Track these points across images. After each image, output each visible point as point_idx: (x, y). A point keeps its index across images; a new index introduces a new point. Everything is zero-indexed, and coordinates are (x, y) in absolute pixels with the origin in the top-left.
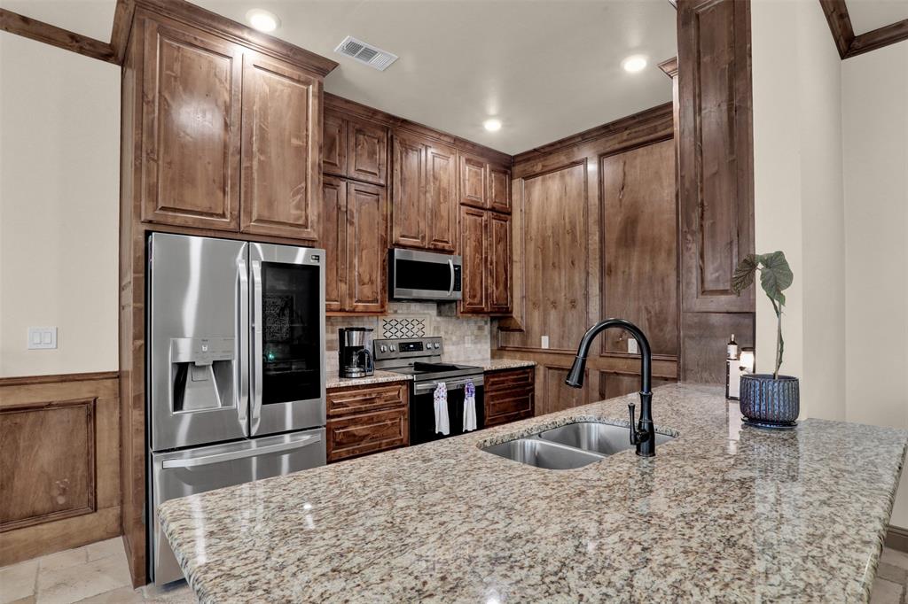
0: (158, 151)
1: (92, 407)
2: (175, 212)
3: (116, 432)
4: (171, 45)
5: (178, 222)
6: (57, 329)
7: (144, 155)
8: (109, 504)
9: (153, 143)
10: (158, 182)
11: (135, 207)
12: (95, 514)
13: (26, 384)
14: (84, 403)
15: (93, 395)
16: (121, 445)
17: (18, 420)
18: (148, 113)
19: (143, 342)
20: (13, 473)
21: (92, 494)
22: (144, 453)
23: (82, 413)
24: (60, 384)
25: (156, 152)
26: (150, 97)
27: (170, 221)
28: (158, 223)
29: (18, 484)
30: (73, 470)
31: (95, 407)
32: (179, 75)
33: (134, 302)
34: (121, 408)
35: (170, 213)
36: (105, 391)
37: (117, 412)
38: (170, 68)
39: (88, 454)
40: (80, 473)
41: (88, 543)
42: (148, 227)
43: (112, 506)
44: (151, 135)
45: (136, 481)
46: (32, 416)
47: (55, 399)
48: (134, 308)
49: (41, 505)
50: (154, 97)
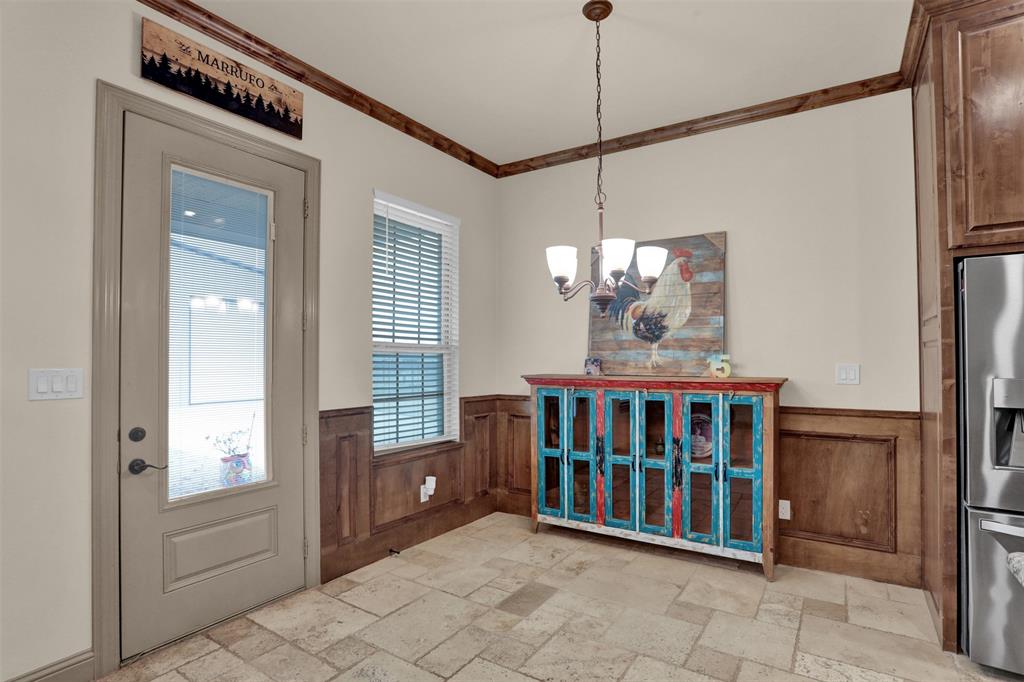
0: (966, 165)
1: (892, 446)
2: (991, 229)
3: (917, 476)
4: (976, 36)
5: (996, 240)
6: (860, 367)
7: (949, 174)
8: (908, 550)
9: (960, 157)
10: (967, 201)
11: (941, 234)
12: (894, 555)
13: (836, 415)
14: (885, 441)
15: (894, 434)
16: (922, 492)
17: (830, 447)
18: (951, 127)
19: (954, 381)
20: (826, 493)
21: (892, 533)
22: (955, 504)
23: (883, 450)
24: (863, 419)
25: (963, 168)
26: (953, 109)
27: (985, 241)
28: (970, 247)
29: (830, 502)
30: (875, 503)
31: (895, 446)
32: (990, 65)
33: (943, 337)
34: (922, 452)
35: (985, 232)
36: (905, 432)
37: (919, 455)
38: (976, 63)
39: (888, 491)
40: (880, 509)
41: (889, 582)
42: (959, 254)
43: (911, 553)
44: (956, 149)
45: (947, 533)
46: (840, 445)
47: (859, 433)
48: (943, 344)
49: (847, 529)
50: (957, 107)
